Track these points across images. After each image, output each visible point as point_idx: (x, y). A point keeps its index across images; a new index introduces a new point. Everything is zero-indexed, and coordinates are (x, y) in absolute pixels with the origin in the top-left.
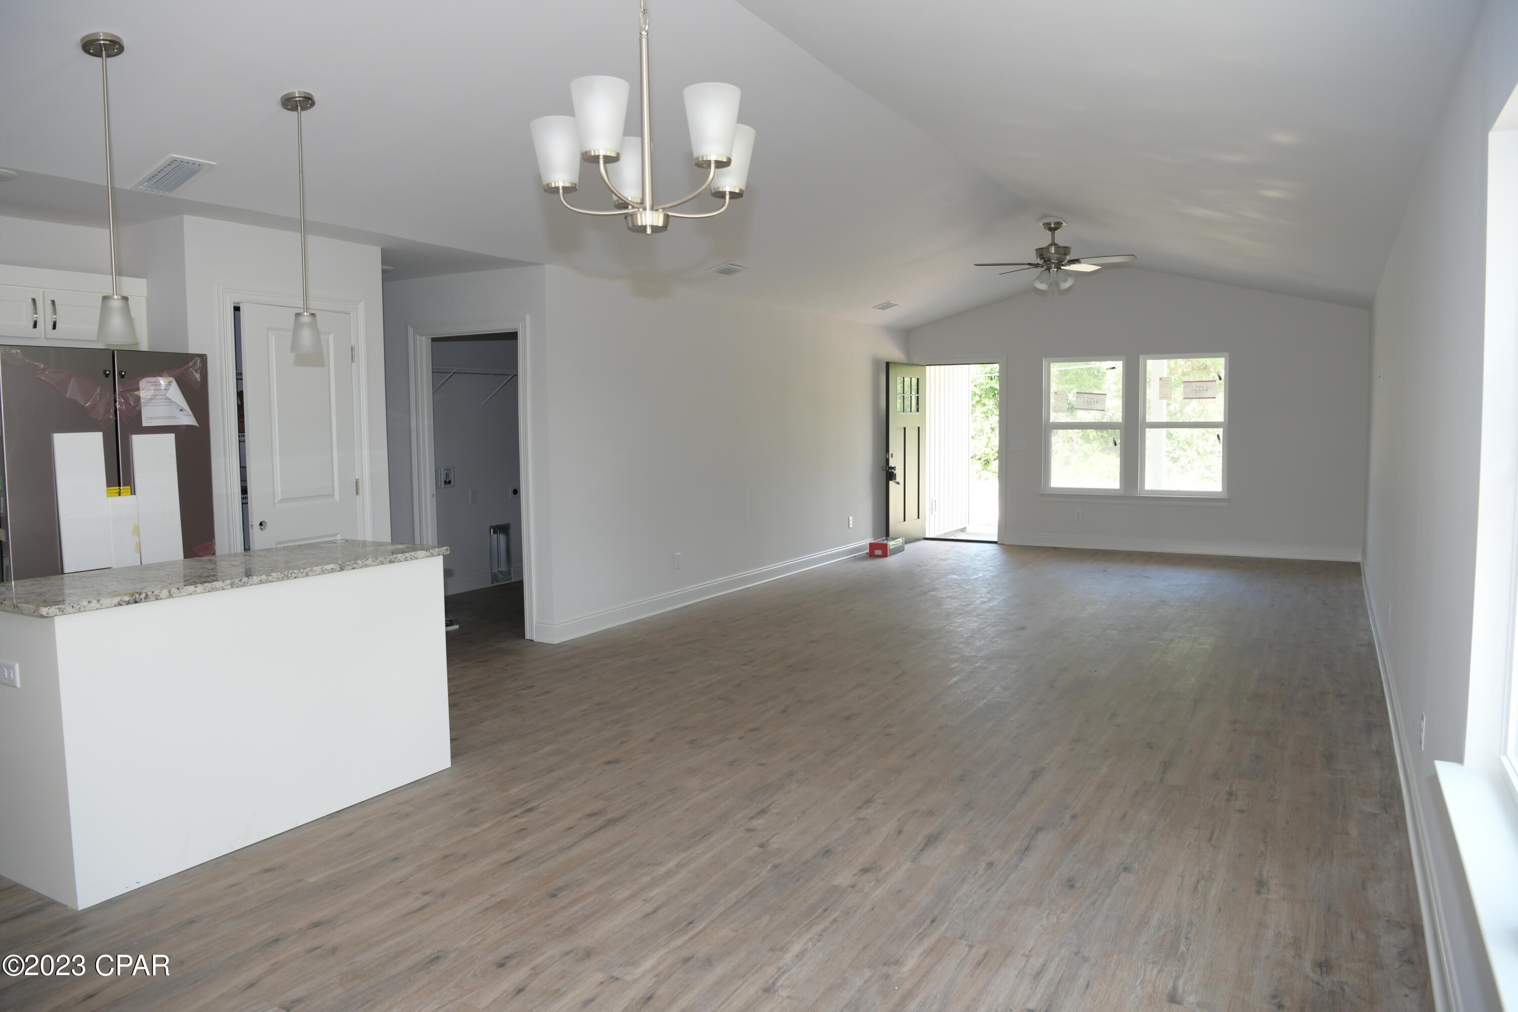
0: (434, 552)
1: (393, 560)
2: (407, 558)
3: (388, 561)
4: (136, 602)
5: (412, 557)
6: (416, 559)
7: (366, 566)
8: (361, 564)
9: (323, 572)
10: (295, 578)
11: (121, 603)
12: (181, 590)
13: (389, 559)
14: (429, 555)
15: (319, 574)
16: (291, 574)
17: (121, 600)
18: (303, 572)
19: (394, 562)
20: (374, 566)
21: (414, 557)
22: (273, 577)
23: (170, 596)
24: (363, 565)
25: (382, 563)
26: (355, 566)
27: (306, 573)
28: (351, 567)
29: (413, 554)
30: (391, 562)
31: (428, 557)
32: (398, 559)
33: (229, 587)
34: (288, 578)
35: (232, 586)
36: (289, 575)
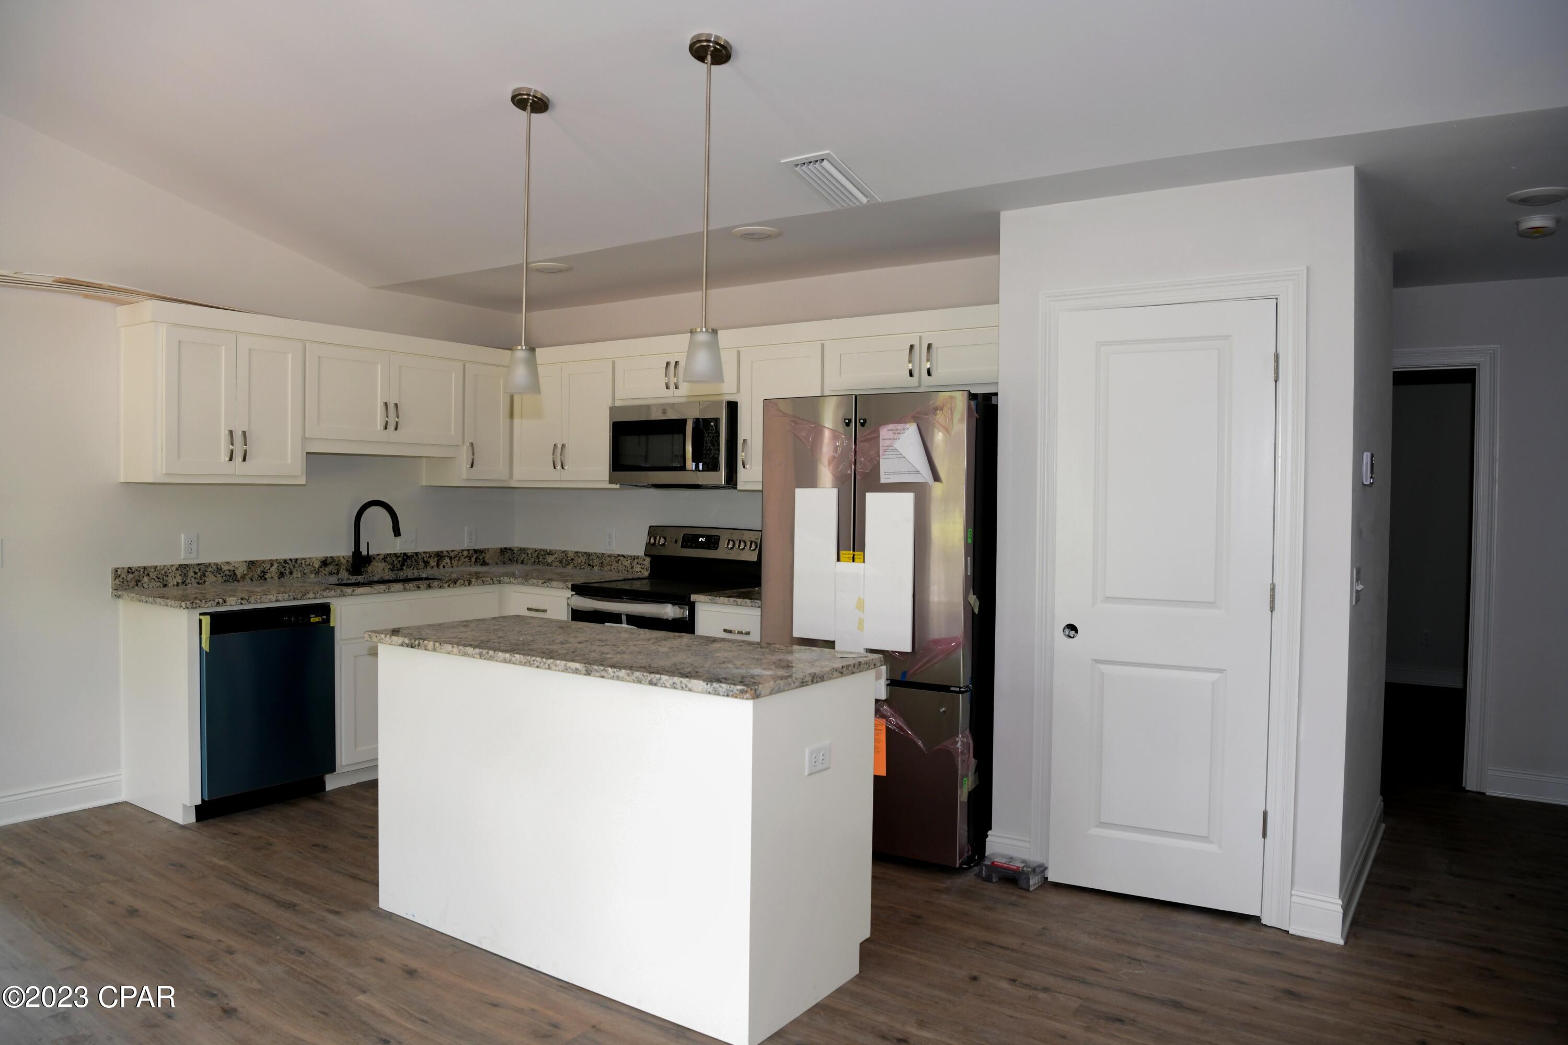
0: (720, 689)
1: (654, 681)
2: (675, 685)
3: (647, 681)
4: (412, 647)
5: (684, 686)
6: (690, 690)
7: (618, 678)
8: (612, 674)
9: (566, 670)
10: (537, 667)
11: (403, 644)
12: (442, 647)
13: (649, 679)
14: (711, 690)
15: (562, 671)
16: (534, 661)
17: (403, 642)
18: (545, 663)
19: (655, 685)
20: (629, 681)
21: (686, 686)
22: (516, 658)
23: (434, 650)
24: (614, 676)
25: (640, 682)
26: (603, 673)
27: (549, 665)
28: (598, 674)
29: (685, 681)
30: (651, 683)
31: (709, 693)
32: (661, 681)
33: (478, 656)
34: (530, 665)
35: (480, 657)
36: (532, 662)
